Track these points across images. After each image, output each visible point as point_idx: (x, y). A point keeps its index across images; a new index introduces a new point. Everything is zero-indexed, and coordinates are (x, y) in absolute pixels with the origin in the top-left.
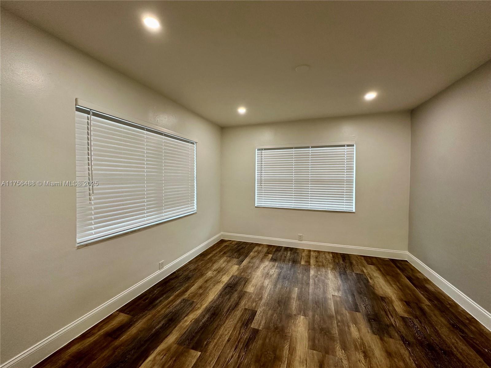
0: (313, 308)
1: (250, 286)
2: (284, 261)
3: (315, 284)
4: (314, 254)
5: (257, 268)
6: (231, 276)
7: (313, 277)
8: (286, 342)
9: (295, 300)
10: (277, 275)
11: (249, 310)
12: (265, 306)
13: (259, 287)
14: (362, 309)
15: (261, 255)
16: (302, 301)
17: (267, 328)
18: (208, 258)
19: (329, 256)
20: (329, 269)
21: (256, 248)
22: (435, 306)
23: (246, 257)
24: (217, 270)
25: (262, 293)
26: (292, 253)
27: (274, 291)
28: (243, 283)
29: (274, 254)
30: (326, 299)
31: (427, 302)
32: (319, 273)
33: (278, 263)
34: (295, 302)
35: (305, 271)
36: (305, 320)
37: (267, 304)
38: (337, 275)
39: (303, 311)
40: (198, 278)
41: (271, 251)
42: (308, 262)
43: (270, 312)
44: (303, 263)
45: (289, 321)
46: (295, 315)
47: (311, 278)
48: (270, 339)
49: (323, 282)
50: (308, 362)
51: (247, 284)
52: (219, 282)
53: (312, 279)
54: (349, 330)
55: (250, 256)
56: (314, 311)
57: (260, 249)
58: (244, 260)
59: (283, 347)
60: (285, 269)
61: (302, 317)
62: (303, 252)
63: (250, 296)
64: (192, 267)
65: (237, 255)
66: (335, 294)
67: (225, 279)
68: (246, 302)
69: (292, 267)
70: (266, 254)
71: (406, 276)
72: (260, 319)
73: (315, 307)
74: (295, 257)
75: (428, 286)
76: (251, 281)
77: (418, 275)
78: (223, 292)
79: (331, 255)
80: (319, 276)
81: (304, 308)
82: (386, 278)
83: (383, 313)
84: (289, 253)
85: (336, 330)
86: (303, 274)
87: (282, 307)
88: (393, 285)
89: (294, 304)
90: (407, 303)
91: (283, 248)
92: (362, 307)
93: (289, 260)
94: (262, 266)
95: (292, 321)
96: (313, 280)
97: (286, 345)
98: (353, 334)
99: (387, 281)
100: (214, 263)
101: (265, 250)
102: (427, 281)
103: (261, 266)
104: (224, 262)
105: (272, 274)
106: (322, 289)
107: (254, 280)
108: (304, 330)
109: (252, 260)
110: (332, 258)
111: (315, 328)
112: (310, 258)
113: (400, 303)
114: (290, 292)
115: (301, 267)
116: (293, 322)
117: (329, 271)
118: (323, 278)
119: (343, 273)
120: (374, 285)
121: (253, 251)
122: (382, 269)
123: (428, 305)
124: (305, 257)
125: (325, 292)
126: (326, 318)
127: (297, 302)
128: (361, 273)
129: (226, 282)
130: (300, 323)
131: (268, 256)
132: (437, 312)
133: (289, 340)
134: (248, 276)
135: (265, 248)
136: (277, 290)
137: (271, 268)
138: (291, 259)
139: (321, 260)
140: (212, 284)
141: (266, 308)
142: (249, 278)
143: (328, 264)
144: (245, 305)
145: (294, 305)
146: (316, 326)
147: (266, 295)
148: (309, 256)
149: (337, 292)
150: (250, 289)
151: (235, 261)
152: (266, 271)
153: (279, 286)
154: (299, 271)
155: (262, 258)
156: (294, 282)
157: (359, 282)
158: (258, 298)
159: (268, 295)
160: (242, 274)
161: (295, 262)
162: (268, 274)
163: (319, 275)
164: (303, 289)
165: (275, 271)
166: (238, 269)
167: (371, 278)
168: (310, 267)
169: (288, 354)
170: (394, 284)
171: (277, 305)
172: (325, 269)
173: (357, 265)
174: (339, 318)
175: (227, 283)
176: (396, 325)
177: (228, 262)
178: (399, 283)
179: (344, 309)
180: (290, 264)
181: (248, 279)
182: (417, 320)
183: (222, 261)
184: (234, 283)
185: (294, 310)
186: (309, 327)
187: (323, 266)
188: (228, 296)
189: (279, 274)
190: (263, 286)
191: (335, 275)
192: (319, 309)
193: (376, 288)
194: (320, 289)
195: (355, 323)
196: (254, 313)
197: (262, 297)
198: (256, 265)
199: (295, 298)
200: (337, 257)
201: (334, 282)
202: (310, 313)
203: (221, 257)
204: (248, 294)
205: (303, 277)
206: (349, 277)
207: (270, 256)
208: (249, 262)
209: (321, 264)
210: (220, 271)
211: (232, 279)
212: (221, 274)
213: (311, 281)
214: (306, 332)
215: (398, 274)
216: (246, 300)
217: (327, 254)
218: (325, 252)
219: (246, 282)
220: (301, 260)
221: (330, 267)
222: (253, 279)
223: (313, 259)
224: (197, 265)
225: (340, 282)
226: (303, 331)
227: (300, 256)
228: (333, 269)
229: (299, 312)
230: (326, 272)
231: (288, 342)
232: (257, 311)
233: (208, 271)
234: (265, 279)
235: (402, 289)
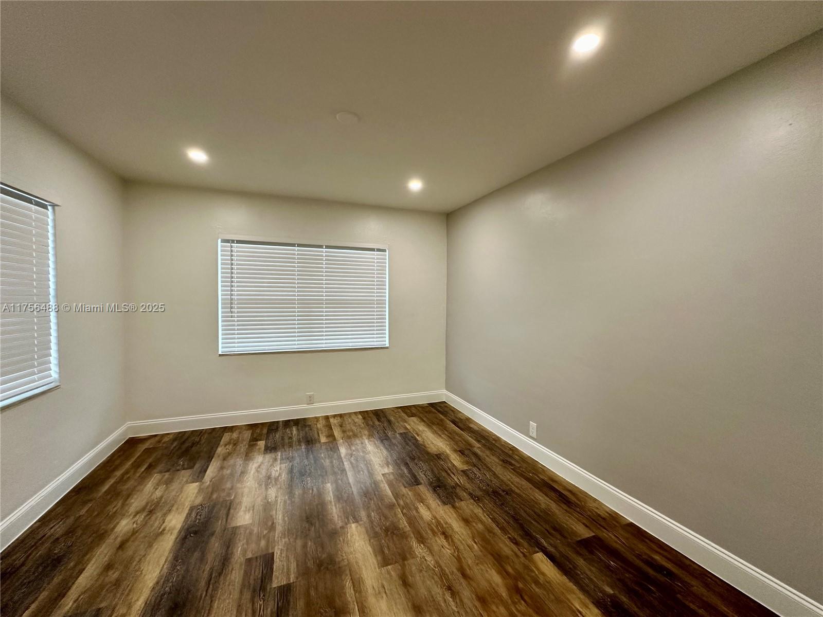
0: (363, 504)
1: (241, 513)
2: (291, 446)
3: (353, 467)
4: (336, 421)
5: (243, 473)
6: (188, 508)
7: (347, 457)
8: (343, 577)
9: (333, 504)
10: (288, 474)
11: (257, 558)
12: (286, 536)
13: (261, 508)
14: (423, 479)
15: (243, 447)
16: (346, 502)
17: (304, 572)
18: (105, 492)
19: (358, 418)
20: (364, 437)
21: (226, 437)
22: (484, 445)
23: (210, 459)
24: (143, 509)
25: (271, 516)
26: (299, 428)
27: (292, 502)
28: (223, 512)
29: (267, 439)
30: (376, 484)
31: (478, 445)
32: (354, 448)
33: (282, 453)
34: (334, 508)
35: (332, 451)
36: (359, 527)
37: (288, 532)
38: (378, 443)
39: (351, 515)
40: (90, 549)
41: (261, 435)
42: (331, 436)
43: (299, 543)
44: (323, 439)
45: (336, 542)
46: (342, 527)
47: (344, 460)
48: (316, 589)
49: (364, 459)
50: (386, 588)
51: (232, 511)
52: (162, 533)
53: (347, 461)
54: (419, 513)
55: (219, 456)
56: (367, 508)
57: (235, 435)
58: (208, 467)
59: (343, 587)
60: (297, 460)
61: (353, 525)
62: (317, 421)
63: (248, 531)
64: (58, 529)
65: (186, 463)
66: (384, 471)
67: (176, 521)
68: (245, 546)
69: (308, 451)
70: (252, 443)
71: (449, 420)
72: (285, 565)
73: (365, 501)
74: (306, 433)
75: (472, 426)
76: (240, 503)
77: (459, 415)
78: (179, 549)
79: (360, 417)
80: (354, 453)
81: (351, 509)
82: (433, 429)
83: (444, 474)
84: (294, 429)
85: (404, 520)
86: (331, 457)
87: (317, 525)
88: (442, 436)
89: (334, 510)
90: (461, 452)
91: (281, 423)
92: (421, 476)
93: (299, 441)
94: (253, 466)
95: (341, 539)
96: (349, 462)
97: (347, 581)
98: (425, 517)
99: (435, 432)
100: (129, 496)
101: (247, 435)
102: (469, 419)
103: (249, 468)
104: (158, 485)
105: (277, 475)
106: (366, 471)
107: (244, 499)
108: (363, 543)
109: (225, 462)
110: (363, 421)
111: (377, 532)
112: (331, 428)
113: (456, 455)
114: (320, 495)
115: (324, 447)
116: (344, 540)
117: (366, 441)
118: (361, 454)
119: (384, 439)
120: (424, 442)
121: (222, 443)
122: (425, 419)
123: (479, 448)
124: (324, 429)
125: (371, 474)
126: (386, 512)
127: (337, 506)
128: (405, 431)
129: (179, 526)
130: (354, 537)
131: (256, 445)
132: (488, 452)
133: (348, 572)
134: (229, 495)
135: (245, 432)
136: (297, 500)
137: (272, 465)
138: (301, 439)
139: (348, 427)
140: (142, 546)
141: (289, 539)
142: (232, 498)
143: (360, 432)
144: (244, 551)
145: (335, 512)
146: (377, 529)
147: (279, 517)
148: (329, 427)
149: (386, 467)
150: (244, 518)
151: (185, 475)
152: (264, 472)
153: (298, 492)
154: (323, 455)
155: (247, 453)
156: (321, 475)
157: (407, 444)
158: (266, 529)
159: (283, 516)
160: (215, 496)
161: (310, 441)
162: (269, 477)
163: (354, 451)
164: (340, 482)
165: (280, 469)
166: (200, 490)
167: (418, 435)
168: (337, 444)
169: (355, 594)
170: (444, 434)
171: (307, 525)
172: (359, 440)
173: (398, 422)
174: (401, 503)
175: (183, 527)
176: (461, 483)
177: (167, 485)
178: (447, 431)
179: (402, 488)
180: (303, 447)
181: (231, 502)
182: (476, 468)
183: (149, 486)
184: (202, 520)
185: (338, 520)
186: (369, 535)
187: (355, 436)
188: (197, 554)
189: (291, 471)
190: (268, 502)
191: (375, 443)
192: (372, 502)
193: (427, 446)
194: (363, 472)
195: (422, 501)
196: (268, 560)
197: (273, 523)
198: (239, 469)
199: (332, 500)
200: (370, 417)
201: (378, 455)
202: (363, 514)
203: (143, 479)
204: (242, 531)
205: (332, 462)
206: (394, 441)
207: (262, 444)
208: (222, 468)
209: (351, 433)
210: (151, 509)
211: (193, 515)
212: (159, 514)
213: (347, 465)
214: (368, 545)
215: (442, 420)
216: (242, 543)
217: (353, 417)
218: (350, 414)
219: (229, 509)
220: (319, 436)
221: (365, 435)
222: (242, 496)
223: (336, 429)
224: (72, 519)
225: (385, 452)
226: (363, 546)
227: (315, 429)
228: (371, 436)
229: (346, 520)
230: (362, 443)
231: (347, 575)
232: (273, 553)
233: (117, 521)
234: (266, 489)
235: (451, 437)
